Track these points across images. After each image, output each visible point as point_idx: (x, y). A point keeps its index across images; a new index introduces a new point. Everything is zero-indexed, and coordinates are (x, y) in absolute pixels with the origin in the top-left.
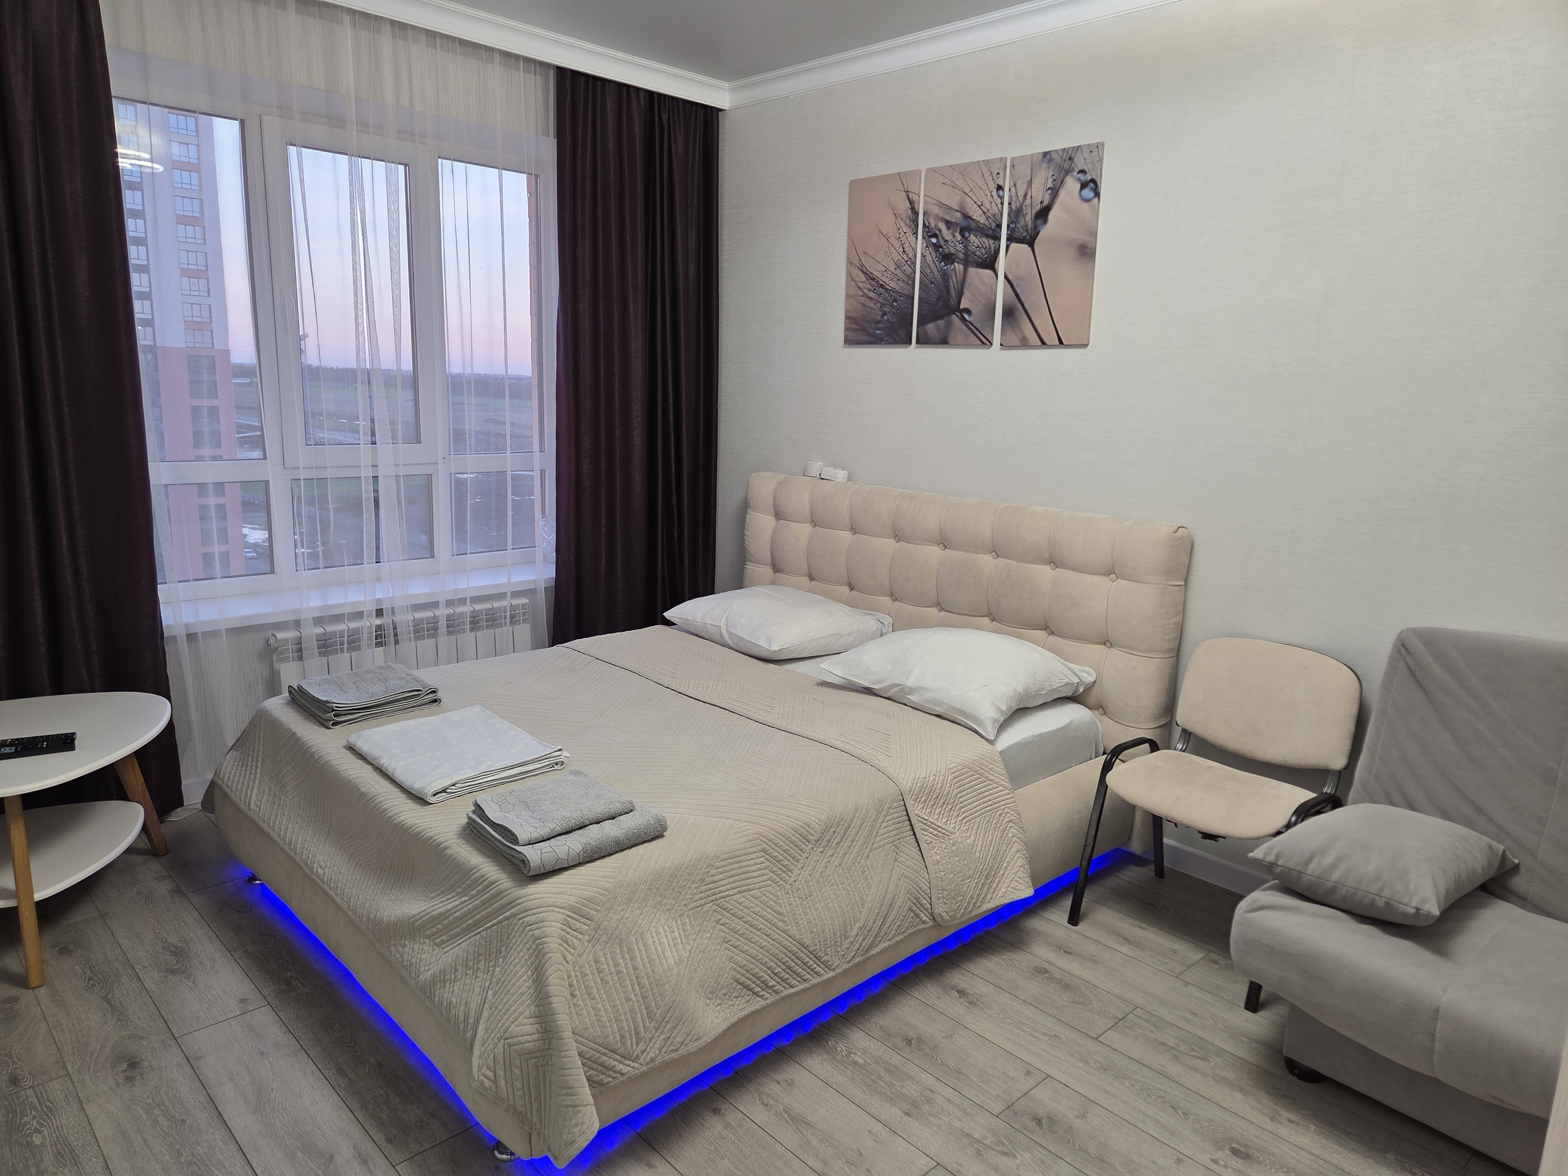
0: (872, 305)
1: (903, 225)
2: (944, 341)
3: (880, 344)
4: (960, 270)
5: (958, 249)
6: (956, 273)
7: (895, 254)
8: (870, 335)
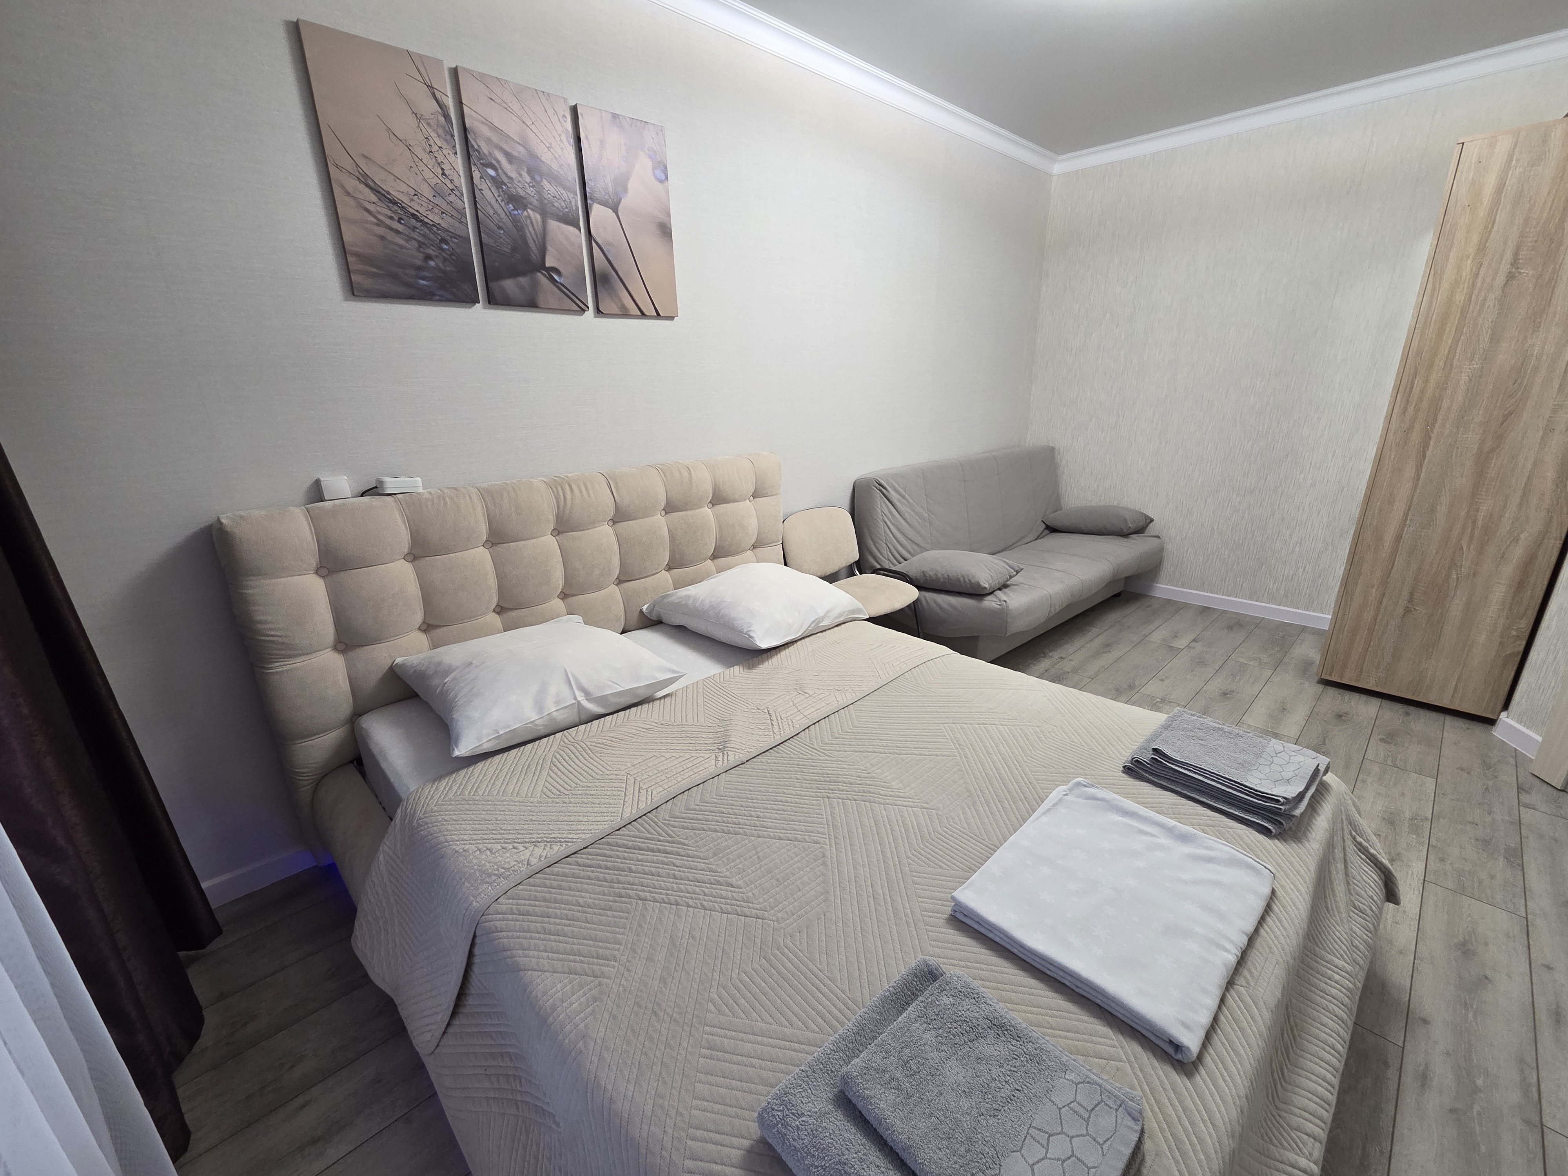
0: (402, 242)
1: (433, 134)
2: (531, 304)
3: (430, 300)
4: (537, 220)
5: (530, 192)
6: (532, 223)
7: (428, 174)
8: (407, 285)
